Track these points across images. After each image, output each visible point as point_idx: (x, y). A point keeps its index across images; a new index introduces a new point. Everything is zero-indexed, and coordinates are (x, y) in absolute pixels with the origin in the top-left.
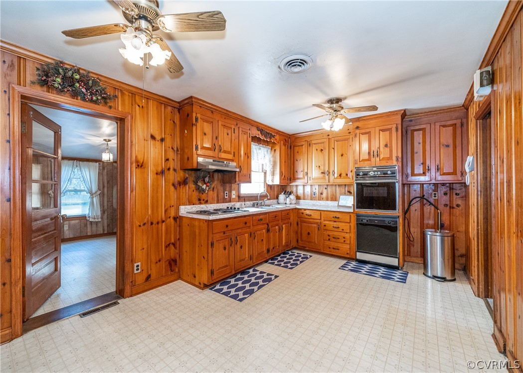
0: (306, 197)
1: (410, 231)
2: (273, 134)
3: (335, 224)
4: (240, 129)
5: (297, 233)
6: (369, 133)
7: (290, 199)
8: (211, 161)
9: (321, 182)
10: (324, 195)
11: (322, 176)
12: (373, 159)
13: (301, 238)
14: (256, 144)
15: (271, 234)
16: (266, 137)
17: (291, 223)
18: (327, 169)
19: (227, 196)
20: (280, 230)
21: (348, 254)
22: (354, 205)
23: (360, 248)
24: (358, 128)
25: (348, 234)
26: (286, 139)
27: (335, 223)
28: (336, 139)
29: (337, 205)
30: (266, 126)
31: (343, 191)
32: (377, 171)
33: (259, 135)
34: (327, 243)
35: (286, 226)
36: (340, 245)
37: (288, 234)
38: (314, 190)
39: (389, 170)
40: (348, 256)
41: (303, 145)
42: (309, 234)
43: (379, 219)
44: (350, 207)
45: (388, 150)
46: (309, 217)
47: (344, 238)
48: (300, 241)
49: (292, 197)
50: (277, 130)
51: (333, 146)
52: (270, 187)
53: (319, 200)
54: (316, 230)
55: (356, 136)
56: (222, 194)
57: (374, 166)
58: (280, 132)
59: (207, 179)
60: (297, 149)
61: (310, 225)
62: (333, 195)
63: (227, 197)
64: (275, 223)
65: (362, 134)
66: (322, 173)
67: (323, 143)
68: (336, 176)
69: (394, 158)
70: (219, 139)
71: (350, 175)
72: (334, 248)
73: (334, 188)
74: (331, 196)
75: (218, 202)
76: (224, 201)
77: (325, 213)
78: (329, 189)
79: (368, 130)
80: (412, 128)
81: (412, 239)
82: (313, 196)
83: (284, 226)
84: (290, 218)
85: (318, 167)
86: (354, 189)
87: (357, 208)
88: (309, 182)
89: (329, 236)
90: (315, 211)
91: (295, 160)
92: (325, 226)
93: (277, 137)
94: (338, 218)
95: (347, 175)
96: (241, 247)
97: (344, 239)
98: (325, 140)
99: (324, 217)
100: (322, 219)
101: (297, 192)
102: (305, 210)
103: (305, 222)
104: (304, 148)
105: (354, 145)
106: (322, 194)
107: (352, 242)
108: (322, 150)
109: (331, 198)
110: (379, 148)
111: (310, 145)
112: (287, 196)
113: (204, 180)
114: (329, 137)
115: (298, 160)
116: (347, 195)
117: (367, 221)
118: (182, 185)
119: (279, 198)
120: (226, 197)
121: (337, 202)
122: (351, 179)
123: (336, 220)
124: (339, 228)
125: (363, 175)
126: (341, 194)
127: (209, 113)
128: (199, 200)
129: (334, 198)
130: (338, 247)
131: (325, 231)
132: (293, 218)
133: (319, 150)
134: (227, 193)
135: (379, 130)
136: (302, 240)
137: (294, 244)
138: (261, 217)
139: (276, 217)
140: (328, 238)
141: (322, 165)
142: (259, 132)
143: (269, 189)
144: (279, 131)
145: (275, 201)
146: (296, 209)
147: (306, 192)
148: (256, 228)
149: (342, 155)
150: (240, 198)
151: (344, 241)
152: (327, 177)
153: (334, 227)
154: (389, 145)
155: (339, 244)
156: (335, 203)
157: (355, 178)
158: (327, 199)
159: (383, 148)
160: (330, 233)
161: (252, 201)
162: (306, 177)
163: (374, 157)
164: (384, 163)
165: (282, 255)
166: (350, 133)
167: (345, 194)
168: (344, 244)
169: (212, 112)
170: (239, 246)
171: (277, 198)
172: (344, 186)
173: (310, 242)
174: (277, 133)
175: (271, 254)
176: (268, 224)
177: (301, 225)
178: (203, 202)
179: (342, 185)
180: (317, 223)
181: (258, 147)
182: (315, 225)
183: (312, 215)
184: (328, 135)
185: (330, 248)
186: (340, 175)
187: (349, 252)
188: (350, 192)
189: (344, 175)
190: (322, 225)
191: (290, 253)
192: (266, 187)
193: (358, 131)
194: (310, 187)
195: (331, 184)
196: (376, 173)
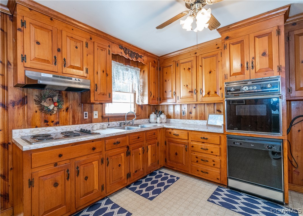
0: (176, 116)
1: (292, 155)
2: (140, 54)
3: (204, 146)
4: (96, 44)
5: (165, 152)
6: (241, 42)
7: (161, 118)
8: (50, 76)
9: (189, 101)
10: (193, 114)
11: (189, 94)
12: (247, 72)
13: (169, 158)
14: (121, 64)
15: (133, 158)
16: (130, 55)
17: (158, 143)
18: (194, 88)
19: (86, 116)
20: (145, 151)
21: (218, 179)
22: (224, 125)
23: (232, 175)
24: (227, 38)
25: (218, 157)
26: (155, 61)
27: (203, 144)
28: (203, 56)
29: (206, 124)
30: (130, 45)
31: (212, 109)
32: (253, 86)
33: (122, 53)
34: (195, 165)
35: (151, 147)
36: (209, 169)
37: (154, 155)
38: (183, 109)
39: (268, 83)
40: (219, 182)
41: (171, 66)
42: (176, 154)
43: (256, 142)
44: (220, 127)
45: (266, 59)
46: (176, 137)
47: (213, 161)
48: (168, 161)
49: (163, 116)
50: (144, 51)
51: (200, 64)
52: (141, 107)
53: (188, 119)
54: (184, 151)
55: (225, 47)
56: (80, 114)
57: (248, 79)
58: (148, 52)
59: (56, 99)
60: (165, 70)
61: (177, 145)
62: (202, 114)
63: (87, 118)
64: (138, 144)
65: (233, 44)
66: (190, 92)
67: (191, 61)
68: (204, 94)
69: (275, 69)
70: (64, 51)
71: (219, 93)
72: (202, 171)
73: (203, 107)
74: (200, 115)
75: (74, 123)
76: (84, 122)
77: (193, 133)
78: (198, 108)
79: (240, 39)
80: (296, 32)
81: (294, 163)
82: (183, 115)
83: (149, 147)
84: (157, 138)
85: (186, 86)
86: (224, 107)
87: (228, 129)
88: (178, 101)
89: (197, 157)
90: (182, 131)
91: (164, 81)
92: (193, 146)
93: (145, 58)
94: (207, 139)
95: (216, 93)
96: (86, 178)
97: (213, 163)
98: (192, 59)
99: (191, 138)
100: (190, 139)
101: (168, 111)
102: (173, 129)
103: (173, 142)
104: (172, 69)
105: (223, 61)
106: (191, 113)
107: (222, 166)
108: (189, 69)
109: (200, 117)
110: (254, 58)
111: (177, 65)
112: (158, 115)
113: (53, 100)
114: (197, 55)
115: (167, 80)
116: (217, 114)
117: (241, 144)
118: (18, 105)
119: (150, 117)
120: (85, 118)
121: (206, 121)
122: (221, 97)
123: (205, 141)
124: (207, 149)
125: (234, 91)
126: (210, 113)
127: (47, 20)
128: (46, 121)
129: (203, 117)
130: (207, 170)
131: (193, 152)
132: (161, 138)
133: (187, 69)
134: (86, 114)
135: (255, 37)
136: (170, 160)
137: (162, 163)
138: (118, 139)
139: (139, 138)
140: (196, 160)
141: (189, 84)
142: (122, 51)
143: (140, 109)
144: (146, 52)
145: (146, 120)
146: (164, 128)
147: (176, 111)
148: (110, 153)
149: (210, 72)
150: (105, 118)
151: (214, 165)
152: (195, 96)
153: (202, 148)
154: (267, 53)
155: (207, 167)
156: (204, 122)
157: (224, 95)
158: (196, 118)
159: (260, 57)
160: (199, 155)
161: (119, 120)
162: (174, 97)
163: (247, 69)
164: (261, 76)
165: (148, 177)
166: (218, 48)
167: (214, 113)
168: (214, 168)
169: (51, 19)
170: (82, 177)
171: (149, 117)
172: (213, 105)
173: (177, 162)
174: (144, 54)
175: (133, 178)
176: (128, 147)
177: (169, 144)
178: (51, 124)
179: (211, 104)
180: (184, 144)
181: (125, 67)
182: (183, 146)
183: (180, 135)
184: (196, 53)
185: (198, 170)
186: (209, 93)
187: (219, 178)
188: (219, 111)
189: (212, 93)
190: (190, 146)
191: (158, 174)
192: (136, 107)
193: (227, 42)
194: (179, 106)
195: (200, 103)
196: (251, 88)
